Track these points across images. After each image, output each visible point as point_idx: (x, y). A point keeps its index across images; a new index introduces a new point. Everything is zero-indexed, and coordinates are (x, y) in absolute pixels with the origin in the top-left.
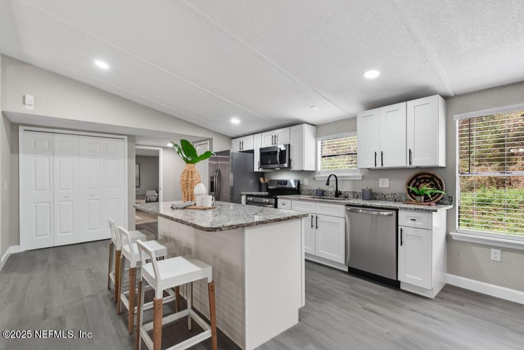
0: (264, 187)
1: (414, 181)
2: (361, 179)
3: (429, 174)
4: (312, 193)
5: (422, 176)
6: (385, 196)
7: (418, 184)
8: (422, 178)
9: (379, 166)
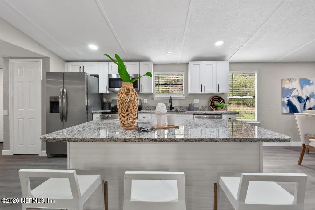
0: (107, 106)
1: (212, 100)
2: (184, 99)
3: (218, 97)
4: (151, 108)
5: (215, 98)
6: (198, 108)
7: (213, 101)
8: (215, 99)
9: (203, 92)
